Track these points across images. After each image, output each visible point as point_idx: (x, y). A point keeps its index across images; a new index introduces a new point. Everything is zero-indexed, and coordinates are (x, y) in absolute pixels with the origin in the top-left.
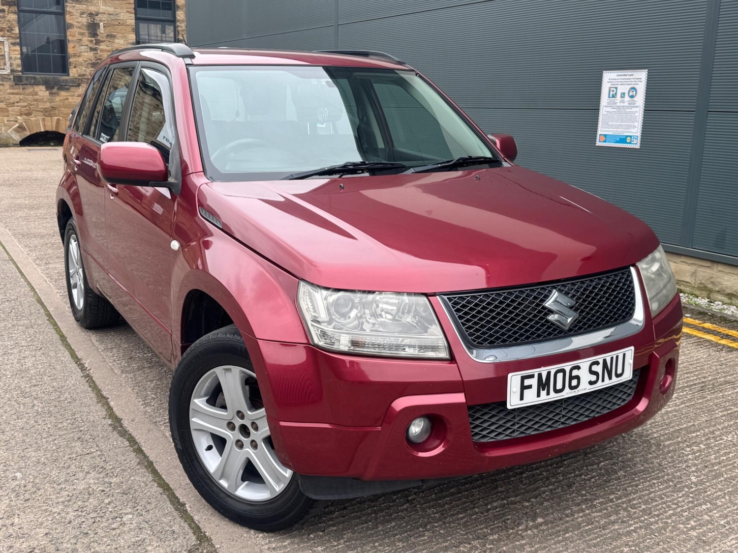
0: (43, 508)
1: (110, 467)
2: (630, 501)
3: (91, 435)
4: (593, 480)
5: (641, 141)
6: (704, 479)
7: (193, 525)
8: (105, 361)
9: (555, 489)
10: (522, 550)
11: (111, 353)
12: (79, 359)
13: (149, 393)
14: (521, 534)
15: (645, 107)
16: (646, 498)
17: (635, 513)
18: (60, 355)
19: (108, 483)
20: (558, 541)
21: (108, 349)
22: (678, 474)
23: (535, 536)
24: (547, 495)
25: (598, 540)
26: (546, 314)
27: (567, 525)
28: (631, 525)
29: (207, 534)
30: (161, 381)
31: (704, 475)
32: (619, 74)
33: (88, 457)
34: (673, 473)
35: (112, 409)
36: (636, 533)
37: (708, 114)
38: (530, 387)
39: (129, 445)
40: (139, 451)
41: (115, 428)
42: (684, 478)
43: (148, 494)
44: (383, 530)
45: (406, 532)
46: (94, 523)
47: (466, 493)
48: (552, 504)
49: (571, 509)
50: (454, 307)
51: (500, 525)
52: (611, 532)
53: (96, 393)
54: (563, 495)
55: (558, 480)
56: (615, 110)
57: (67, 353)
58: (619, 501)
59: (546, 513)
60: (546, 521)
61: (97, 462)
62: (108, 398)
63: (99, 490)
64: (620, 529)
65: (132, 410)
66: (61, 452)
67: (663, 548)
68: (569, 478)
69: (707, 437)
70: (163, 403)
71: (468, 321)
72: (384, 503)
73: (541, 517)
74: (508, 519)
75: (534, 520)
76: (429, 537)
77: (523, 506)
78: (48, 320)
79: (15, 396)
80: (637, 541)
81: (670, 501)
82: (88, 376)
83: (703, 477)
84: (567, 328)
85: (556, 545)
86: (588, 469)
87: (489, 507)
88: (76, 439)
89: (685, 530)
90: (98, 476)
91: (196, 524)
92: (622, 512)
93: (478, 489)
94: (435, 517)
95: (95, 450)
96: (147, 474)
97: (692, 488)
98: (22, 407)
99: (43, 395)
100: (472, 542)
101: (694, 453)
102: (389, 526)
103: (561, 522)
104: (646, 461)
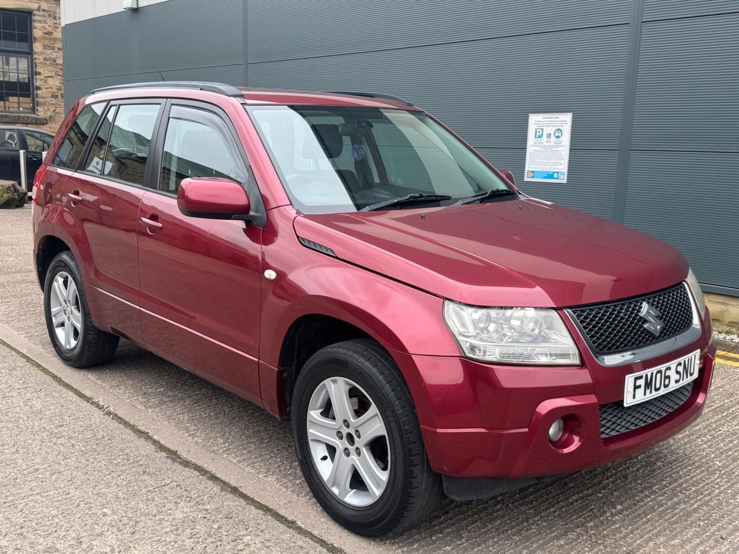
0: (156, 539)
1: (196, 495)
2: (680, 485)
3: (155, 468)
4: (641, 471)
5: (568, 177)
6: (726, 463)
7: (316, 539)
8: (119, 398)
9: (615, 481)
10: (619, 531)
11: (120, 389)
12: (89, 398)
13: (188, 425)
14: (611, 520)
15: (570, 146)
16: (691, 481)
17: (690, 494)
18: (65, 395)
19: (205, 510)
20: (644, 522)
21: (114, 386)
22: (704, 460)
23: (623, 520)
24: (612, 487)
25: (675, 518)
26: (643, 323)
27: (643, 508)
28: (693, 504)
29: (335, 545)
30: (192, 413)
31: (725, 460)
32: (545, 116)
33: (167, 488)
34: (699, 461)
35: (159, 442)
36: (701, 509)
37: (631, 152)
38: (639, 387)
39: (199, 474)
40: (214, 478)
41: (174, 460)
42: (711, 464)
43: (251, 516)
44: (493, 528)
45: (513, 528)
46: (217, 546)
47: (544, 491)
48: (621, 493)
49: (638, 496)
50: (578, 319)
51: (589, 514)
52: (681, 511)
53: (130, 429)
54: (624, 485)
55: (612, 474)
56: (541, 149)
57: (70, 393)
58: (672, 486)
59: (620, 501)
60: (624, 507)
61: (179, 492)
62: (148, 433)
63: (201, 517)
64: (687, 508)
65: (181, 442)
66: (134, 486)
67: (729, 520)
68: (621, 471)
69: (708, 429)
70: (208, 434)
71: (591, 330)
72: (479, 505)
73: (618, 504)
74: (593, 509)
75: (615, 508)
76: (536, 530)
77: (598, 497)
78: (27, 362)
79: (46, 438)
80: (706, 516)
81: (711, 483)
82: (109, 413)
83: (724, 462)
84: (658, 335)
85: (644, 525)
86: (631, 463)
87: (571, 500)
88: (142, 473)
89: (737, 504)
90: (189, 504)
91: (318, 538)
92: (679, 494)
93: (552, 487)
94: (530, 512)
95: (170, 482)
96: (236, 499)
97: (722, 470)
98: (61, 448)
99: (76, 435)
100: (576, 530)
101: (705, 443)
102: (496, 524)
103: (637, 507)
104: (672, 452)
